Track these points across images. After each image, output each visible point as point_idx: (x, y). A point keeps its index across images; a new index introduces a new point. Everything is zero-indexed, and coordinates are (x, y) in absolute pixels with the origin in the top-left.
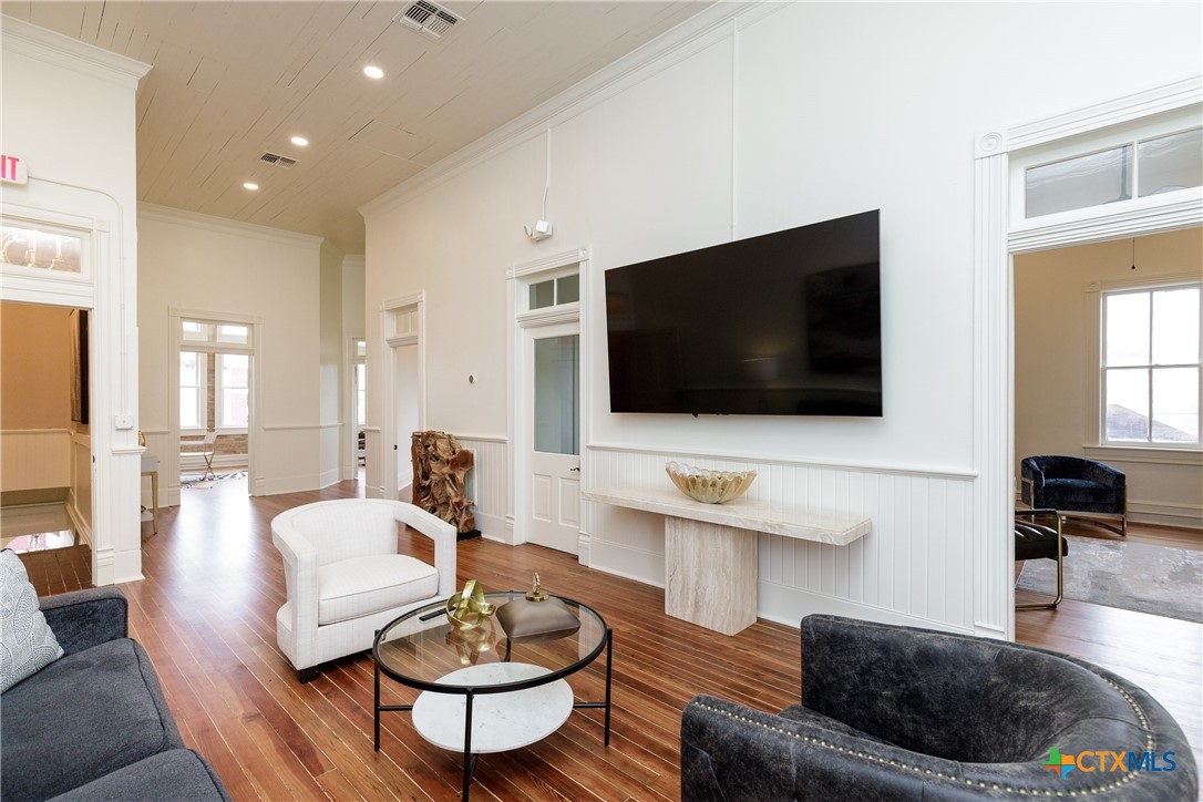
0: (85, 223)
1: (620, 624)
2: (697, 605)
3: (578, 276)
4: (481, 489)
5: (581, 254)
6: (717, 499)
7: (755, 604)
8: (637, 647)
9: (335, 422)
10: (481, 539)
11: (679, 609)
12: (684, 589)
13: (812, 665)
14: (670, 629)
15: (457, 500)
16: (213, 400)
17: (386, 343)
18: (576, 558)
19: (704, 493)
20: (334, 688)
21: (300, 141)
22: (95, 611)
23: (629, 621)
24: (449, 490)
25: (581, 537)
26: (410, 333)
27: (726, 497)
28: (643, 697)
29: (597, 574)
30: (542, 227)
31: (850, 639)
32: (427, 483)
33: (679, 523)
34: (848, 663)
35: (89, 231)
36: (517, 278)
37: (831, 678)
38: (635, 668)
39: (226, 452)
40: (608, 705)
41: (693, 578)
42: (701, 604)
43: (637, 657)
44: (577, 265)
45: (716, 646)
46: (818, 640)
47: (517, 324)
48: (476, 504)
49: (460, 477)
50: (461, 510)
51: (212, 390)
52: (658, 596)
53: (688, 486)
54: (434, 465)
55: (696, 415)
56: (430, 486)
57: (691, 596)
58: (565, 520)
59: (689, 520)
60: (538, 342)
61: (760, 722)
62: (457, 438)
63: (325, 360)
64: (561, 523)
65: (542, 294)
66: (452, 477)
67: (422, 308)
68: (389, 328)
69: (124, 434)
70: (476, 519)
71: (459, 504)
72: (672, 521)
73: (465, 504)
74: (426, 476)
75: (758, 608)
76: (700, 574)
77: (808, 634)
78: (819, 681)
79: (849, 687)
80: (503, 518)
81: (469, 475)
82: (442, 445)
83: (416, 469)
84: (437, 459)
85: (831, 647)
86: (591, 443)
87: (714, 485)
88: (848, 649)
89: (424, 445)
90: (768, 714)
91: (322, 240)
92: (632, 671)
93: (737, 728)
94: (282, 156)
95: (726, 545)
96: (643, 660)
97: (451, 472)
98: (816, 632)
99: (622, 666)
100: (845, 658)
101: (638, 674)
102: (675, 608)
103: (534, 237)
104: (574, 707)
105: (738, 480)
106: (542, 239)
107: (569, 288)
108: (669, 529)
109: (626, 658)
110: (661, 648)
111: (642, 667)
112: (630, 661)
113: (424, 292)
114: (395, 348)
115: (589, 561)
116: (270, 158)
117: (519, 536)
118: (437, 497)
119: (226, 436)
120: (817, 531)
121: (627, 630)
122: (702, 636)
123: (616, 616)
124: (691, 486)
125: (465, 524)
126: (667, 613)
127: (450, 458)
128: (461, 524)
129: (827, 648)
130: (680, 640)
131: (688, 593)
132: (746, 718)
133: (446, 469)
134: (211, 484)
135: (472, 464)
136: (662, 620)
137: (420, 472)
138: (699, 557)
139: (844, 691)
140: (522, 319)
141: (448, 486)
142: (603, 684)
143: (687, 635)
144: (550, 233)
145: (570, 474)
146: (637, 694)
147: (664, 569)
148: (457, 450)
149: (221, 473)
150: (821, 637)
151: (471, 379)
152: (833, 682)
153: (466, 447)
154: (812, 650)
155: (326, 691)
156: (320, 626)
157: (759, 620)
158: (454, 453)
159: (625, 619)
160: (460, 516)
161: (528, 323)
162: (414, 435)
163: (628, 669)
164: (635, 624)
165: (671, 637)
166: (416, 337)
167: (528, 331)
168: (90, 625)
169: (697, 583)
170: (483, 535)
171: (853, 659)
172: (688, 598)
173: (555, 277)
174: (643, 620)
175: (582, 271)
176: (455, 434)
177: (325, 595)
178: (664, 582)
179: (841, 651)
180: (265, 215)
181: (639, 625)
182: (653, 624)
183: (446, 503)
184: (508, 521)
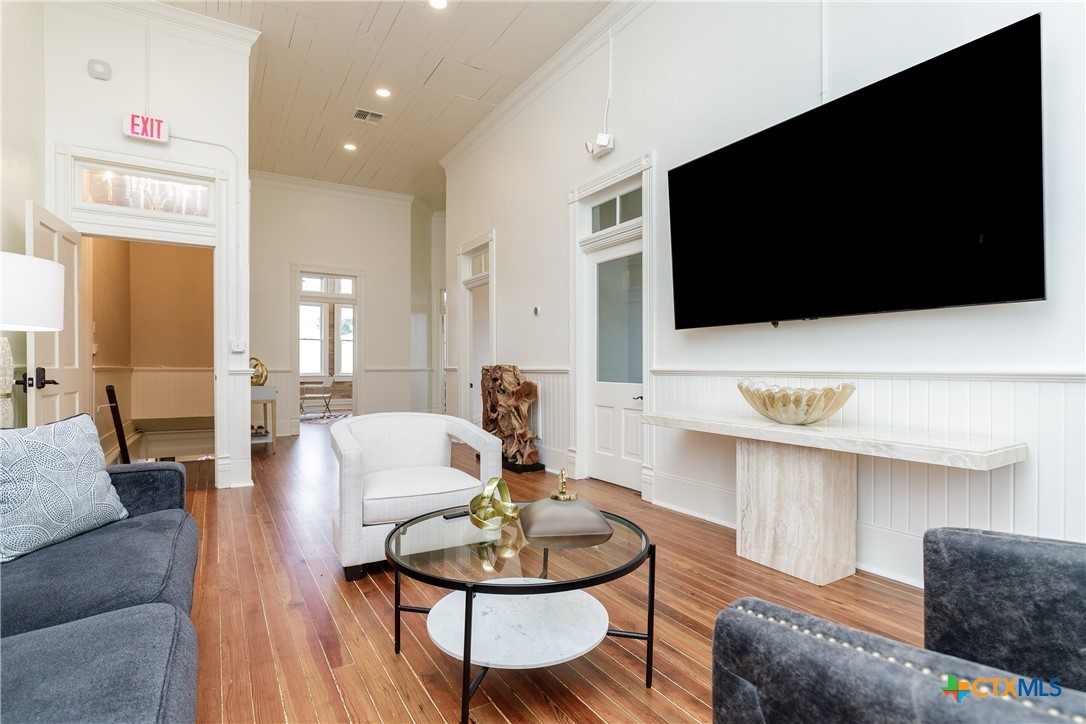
0: (209, 173)
1: (682, 560)
2: (775, 546)
3: (639, 191)
4: (545, 425)
5: (644, 162)
6: (802, 418)
7: (853, 551)
8: (698, 585)
9: (425, 367)
10: (544, 472)
11: (753, 550)
12: (760, 527)
13: (944, 600)
14: (742, 572)
15: (521, 432)
16: (333, 351)
17: (463, 286)
18: (639, 494)
19: (786, 412)
20: (375, 589)
21: (383, 93)
22: (155, 480)
23: (693, 559)
24: (515, 422)
25: (645, 471)
26: (484, 273)
27: (814, 416)
28: (699, 639)
29: (660, 510)
30: (603, 140)
31: (1014, 561)
32: (495, 415)
33: (753, 447)
34: (1011, 598)
35: (213, 180)
36: (580, 200)
37: (976, 621)
38: (694, 607)
39: (343, 397)
40: (650, 638)
41: (771, 514)
42: (781, 545)
43: (698, 596)
44: (639, 176)
45: (799, 595)
46: (954, 562)
47: (579, 249)
48: (540, 437)
49: (524, 408)
50: (526, 442)
51: (332, 342)
52: (730, 536)
53: (765, 405)
54: (501, 399)
55: (775, 324)
56: (497, 418)
57: (769, 535)
58: (628, 453)
59: (764, 441)
60: (602, 267)
61: (850, 643)
62: (522, 372)
63: (415, 309)
64: (623, 457)
65: (604, 215)
66: (517, 409)
67: (493, 247)
68: (465, 271)
69: (238, 357)
70: (540, 452)
71: (523, 435)
72: (744, 446)
73: (529, 435)
74: (494, 410)
75: (857, 558)
76: (779, 509)
77: (936, 552)
78: (954, 623)
79: (1011, 636)
80: (566, 452)
81: (533, 407)
82: (508, 378)
83: (485, 402)
84: (504, 392)
85: (978, 573)
86: (655, 367)
87: (797, 401)
88: (1009, 576)
89: (492, 379)
90: (866, 633)
91: (412, 198)
92: (690, 610)
93: (806, 648)
94: (371, 112)
95: (812, 474)
96: (706, 600)
97: (515, 404)
98: (950, 549)
99: (677, 603)
100: (1004, 590)
101: (697, 614)
102: (746, 549)
103: (595, 152)
104: (608, 634)
105: (829, 393)
106: (603, 154)
107: (632, 204)
108: (741, 458)
109: (684, 595)
110: (729, 589)
111: (703, 606)
112: (689, 599)
113: (494, 230)
114: (471, 290)
115: (653, 497)
116: (362, 115)
117: (582, 472)
118: (504, 429)
119: (343, 383)
120: (943, 452)
121: (689, 567)
122: (782, 582)
123: (679, 553)
124: (769, 403)
125: (529, 456)
126: (738, 554)
127: (515, 390)
128: (525, 456)
129: (970, 575)
130: (754, 583)
131: (764, 531)
132: (824, 634)
133: (512, 402)
134: (328, 421)
135: (536, 396)
136: (734, 561)
137: (489, 405)
138: (779, 488)
139: (1004, 643)
140: (584, 243)
141: (513, 418)
142: (645, 614)
143: (762, 579)
144: (611, 146)
145: (634, 404)
146: (694, 635)
147: (735, 504)
148: (522, 382)
149: (337, 414)
150: (960, 556)
151: (536, 311)
152: (982, 627)
153: (529, 378)
154: (944, 577)
155: (366, 590)
156: (364, 525)
157: (858, 571)
158: (519, 384)
159: (688, 557)
160: (524, 448)
161: (590, 247)
162: (483, 369)
163: (685, 607)
164: (699, 561)
165: (743, 579)
166: (487, 276)
167: (592, 255)
168: (151, 493)
169: (776, 519)
170: (547, 469)
171: (1020, 592)
172: (764, 537)
173: (617, 195)
174: (710, 559)
175: (645, 183)
176: (520, 367)
177: (369, 495)
178: (735, 521)
179: (996, 578)
180: (363, 175)
181: (706, 564)
182: (722, 564)
183: (512, 436)
184: (571, 454)
